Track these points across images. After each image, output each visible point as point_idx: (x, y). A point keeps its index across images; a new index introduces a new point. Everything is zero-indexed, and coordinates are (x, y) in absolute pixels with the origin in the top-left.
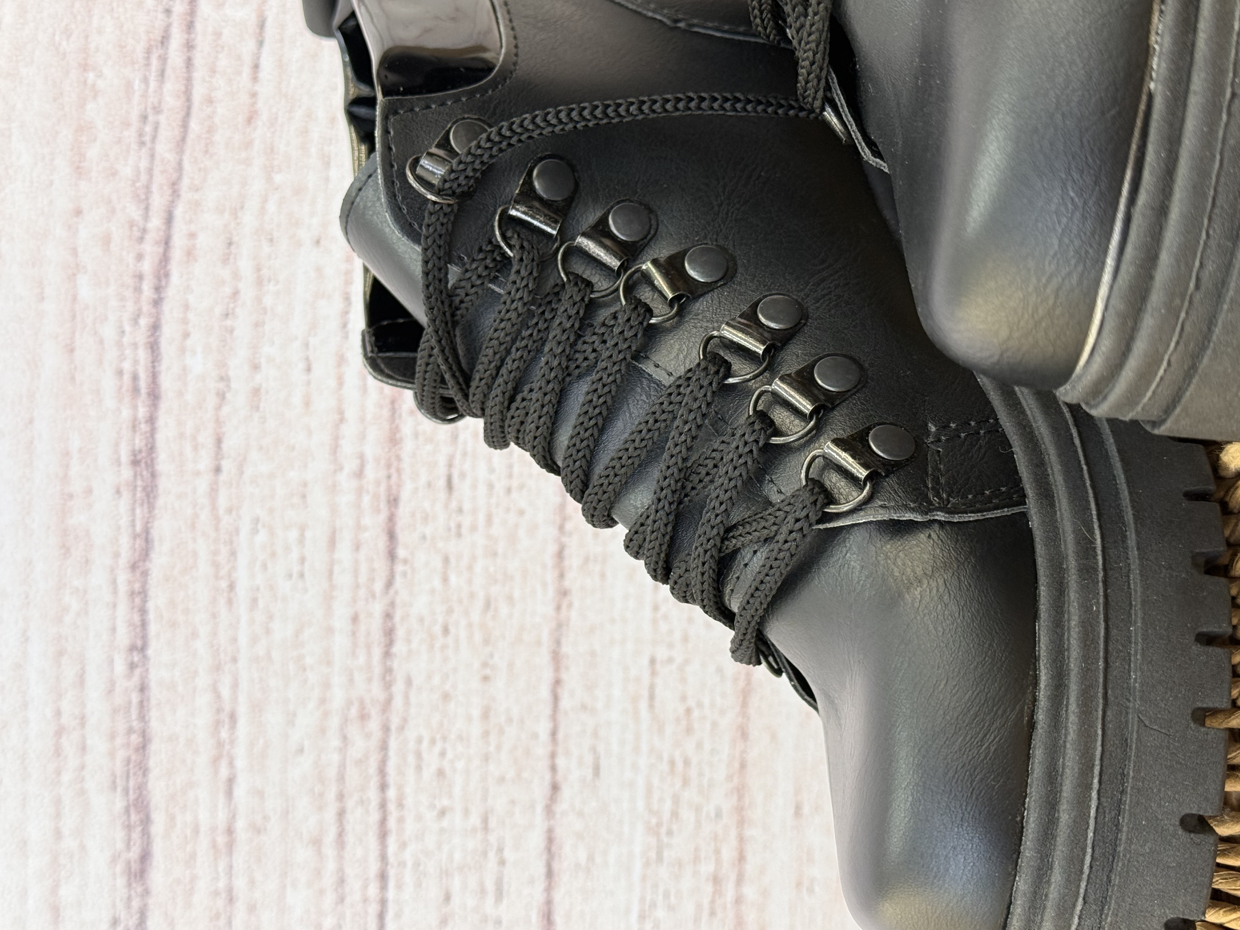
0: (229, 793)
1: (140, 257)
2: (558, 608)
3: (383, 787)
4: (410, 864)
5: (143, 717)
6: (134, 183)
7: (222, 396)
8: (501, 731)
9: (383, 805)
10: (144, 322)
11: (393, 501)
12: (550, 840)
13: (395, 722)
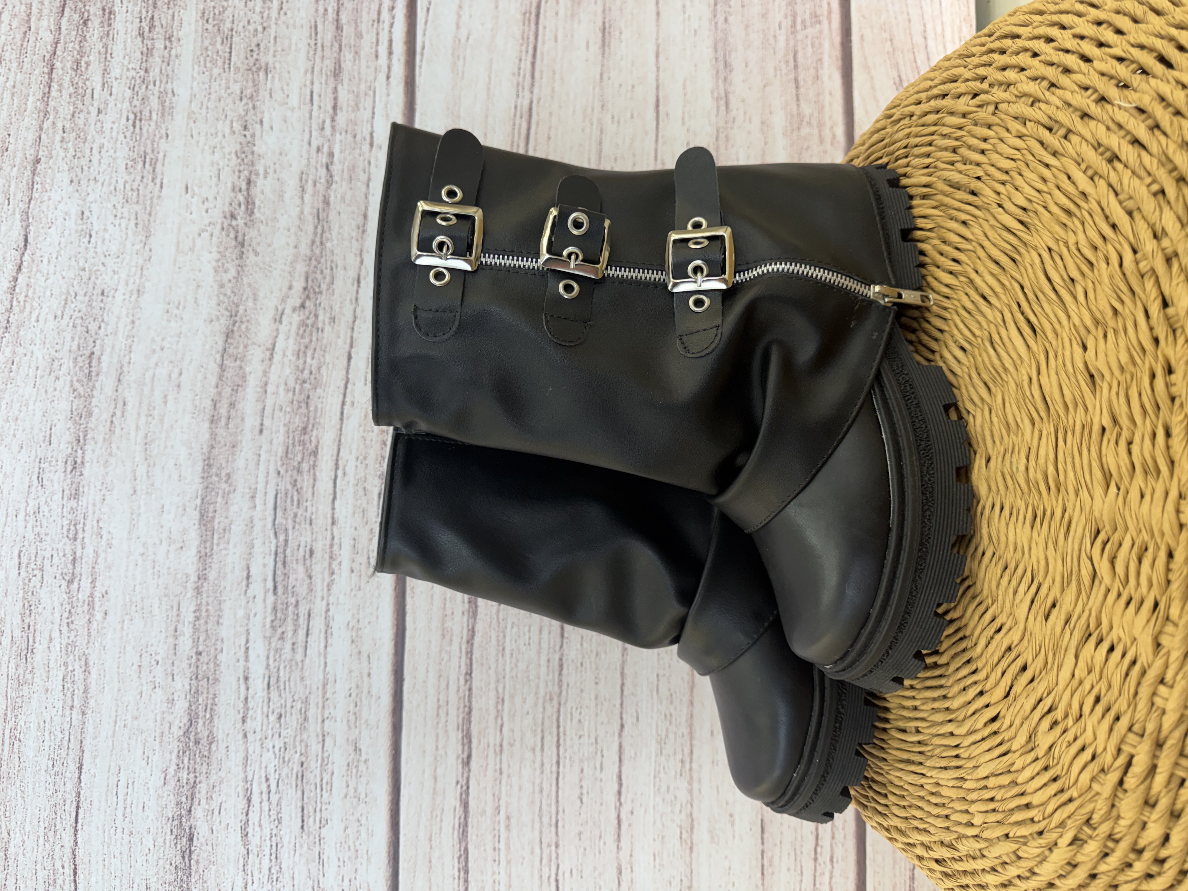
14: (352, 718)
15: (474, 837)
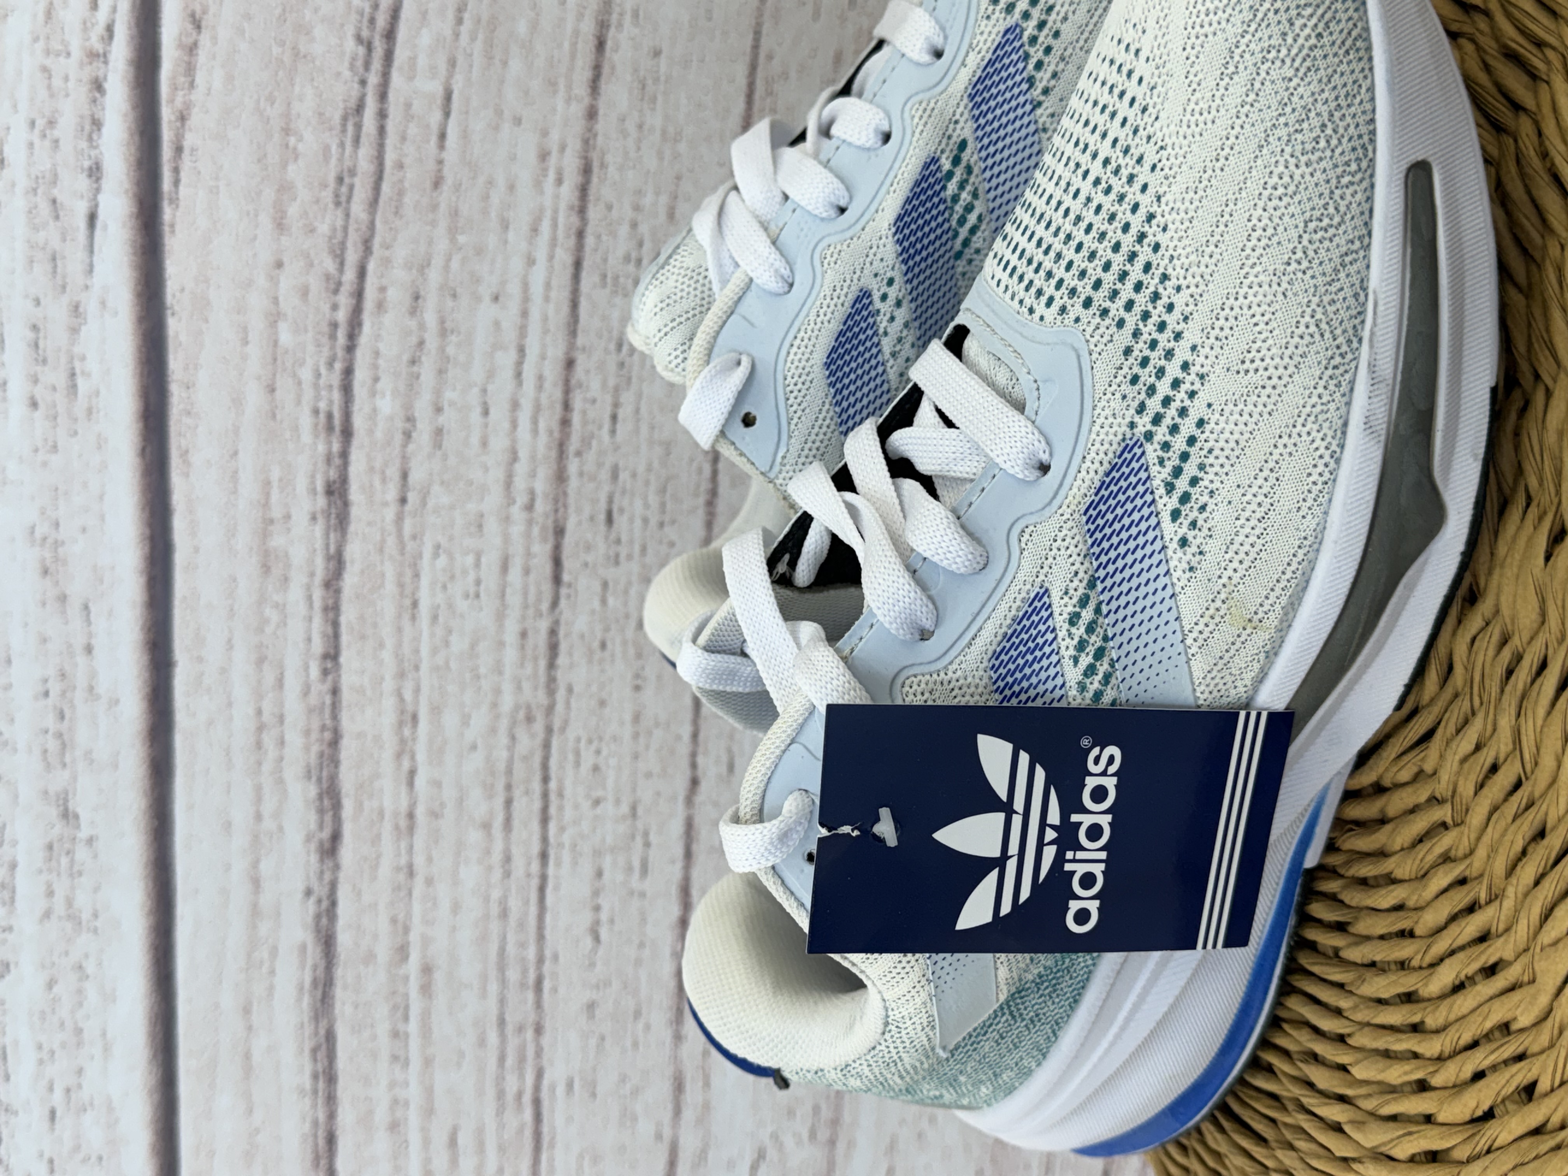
0: (411, 783)
1: (335, 307)
3: (546, 779)
4: (567, 845)
5: (335, 716)
6: (330, 238)
7: (408, 435)
8: (650, 733)
9: (545, 795)
10: (338, 366)
11: (559, 532)
12: (689, 826)
13: (557, 724)
14: (52, 745)
15: (348, 1010)
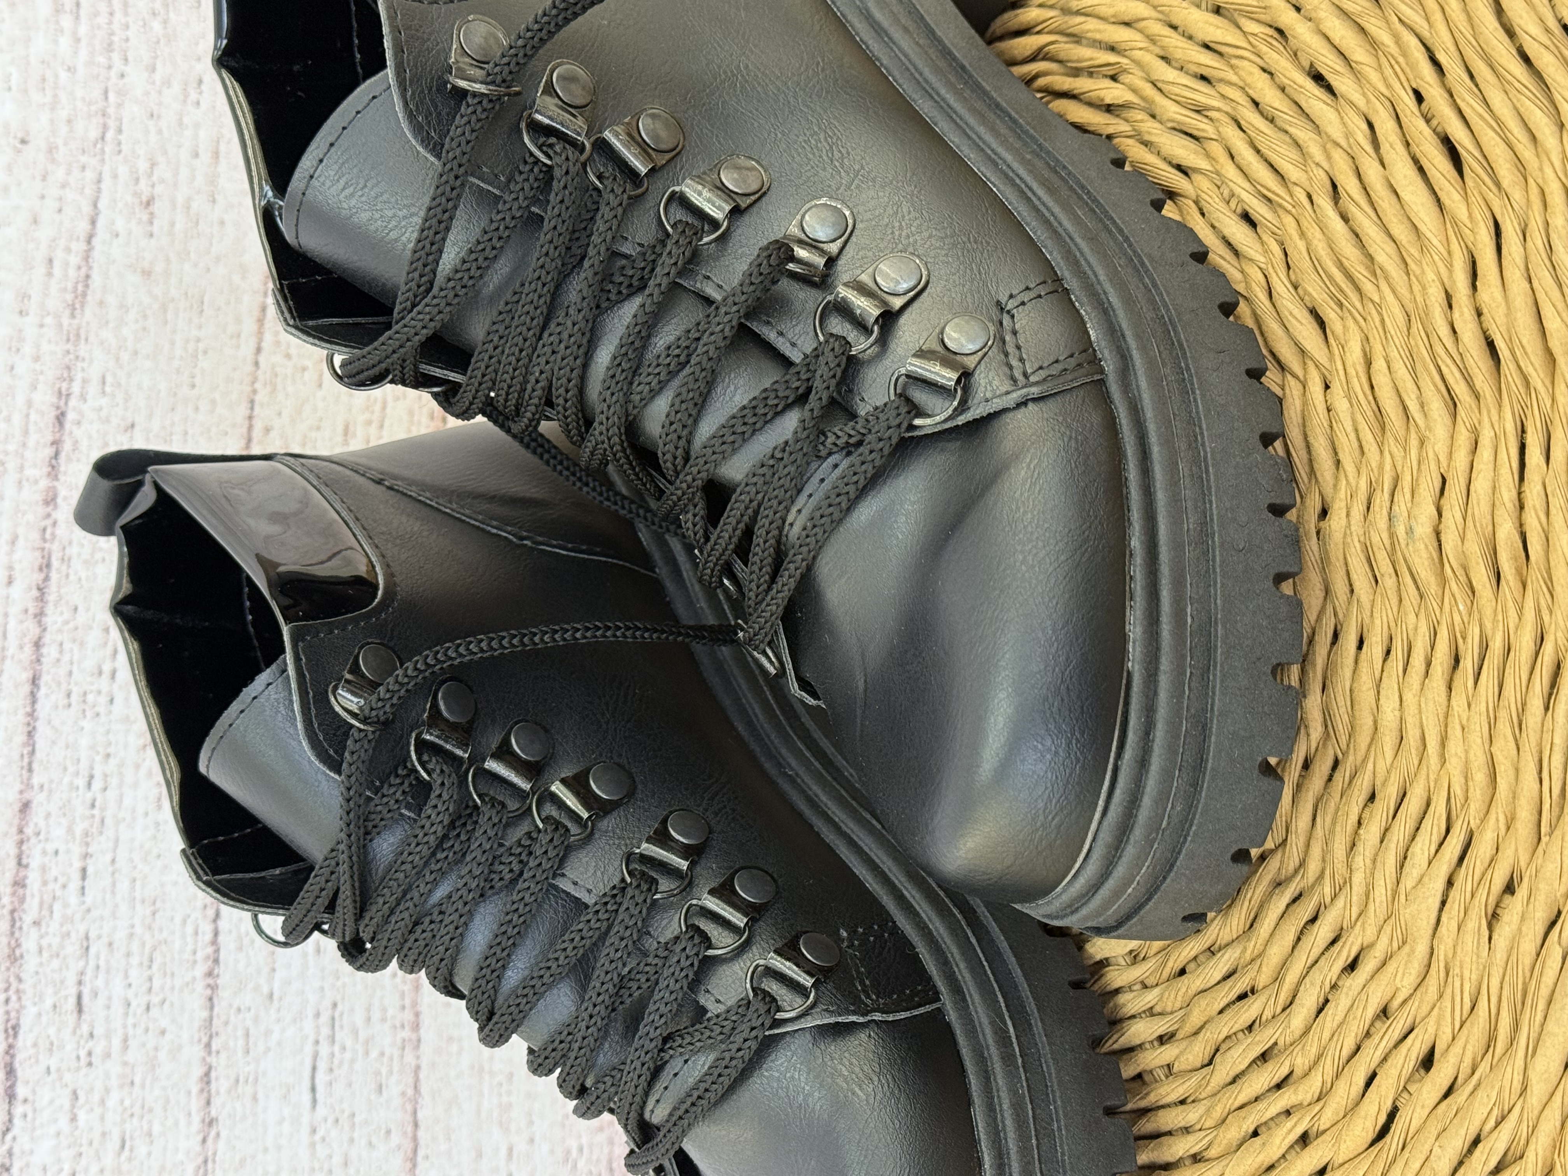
2: (204, 1141)
